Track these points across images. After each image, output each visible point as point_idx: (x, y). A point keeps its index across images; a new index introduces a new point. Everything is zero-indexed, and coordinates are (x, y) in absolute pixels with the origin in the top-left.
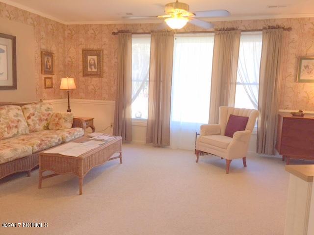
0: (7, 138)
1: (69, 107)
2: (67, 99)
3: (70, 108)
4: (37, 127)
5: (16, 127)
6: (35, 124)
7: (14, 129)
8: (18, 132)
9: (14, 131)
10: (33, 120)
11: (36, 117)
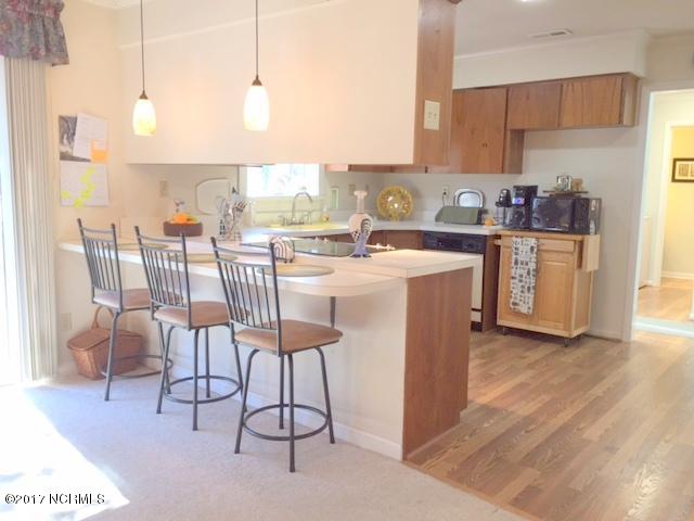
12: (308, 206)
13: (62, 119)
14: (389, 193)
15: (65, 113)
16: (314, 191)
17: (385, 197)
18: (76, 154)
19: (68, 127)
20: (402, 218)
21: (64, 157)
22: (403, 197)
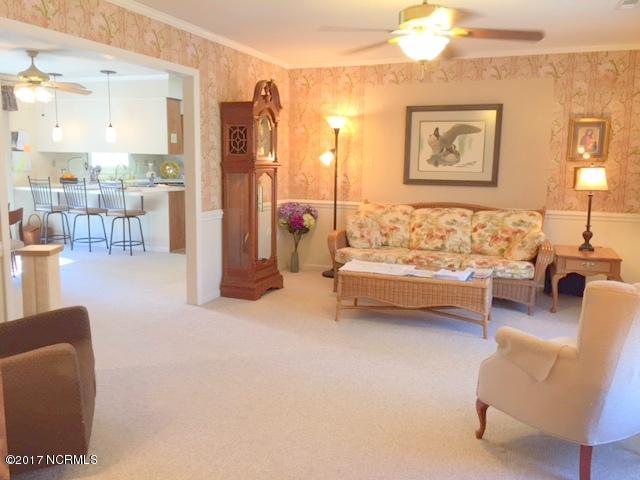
0: (422, 249)
1: (588, 227)
2: (587, 213)
3: (591, 229)
4: (486, 247)
5: (442, 238)
6: (482, 242)
7: (437, 240)
8: (443, 245)
9: (438, 243)
10: (480, 235)
11: (487, 231)
12: (125, 171)
13: (13, 133)
14: (167, 165)
15: (14, 130)
16: (127, 164)
17: (165, 167)
18: (18, 148)
19: (15, 136)
20: (174, 177)
21: (15, 150)
22: (174, 167)
